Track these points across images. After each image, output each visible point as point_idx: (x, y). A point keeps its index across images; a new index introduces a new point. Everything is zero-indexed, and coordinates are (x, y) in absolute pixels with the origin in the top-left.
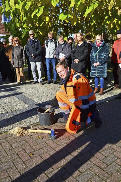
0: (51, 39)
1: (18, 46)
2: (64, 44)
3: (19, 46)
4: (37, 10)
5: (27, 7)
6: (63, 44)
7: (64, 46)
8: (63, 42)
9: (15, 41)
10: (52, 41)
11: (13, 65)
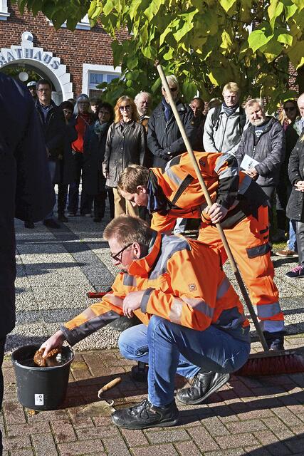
0: (232, 107)
1: (129, 123)
2: (263, 124)
3: (132, 124)
4: (176, 23)
5: (151, 11)
6: (259, 126)
7: (262, 134)
8: (260, 118)
9: (122, 108)
10: (233, 113)
11: (105, 180)
